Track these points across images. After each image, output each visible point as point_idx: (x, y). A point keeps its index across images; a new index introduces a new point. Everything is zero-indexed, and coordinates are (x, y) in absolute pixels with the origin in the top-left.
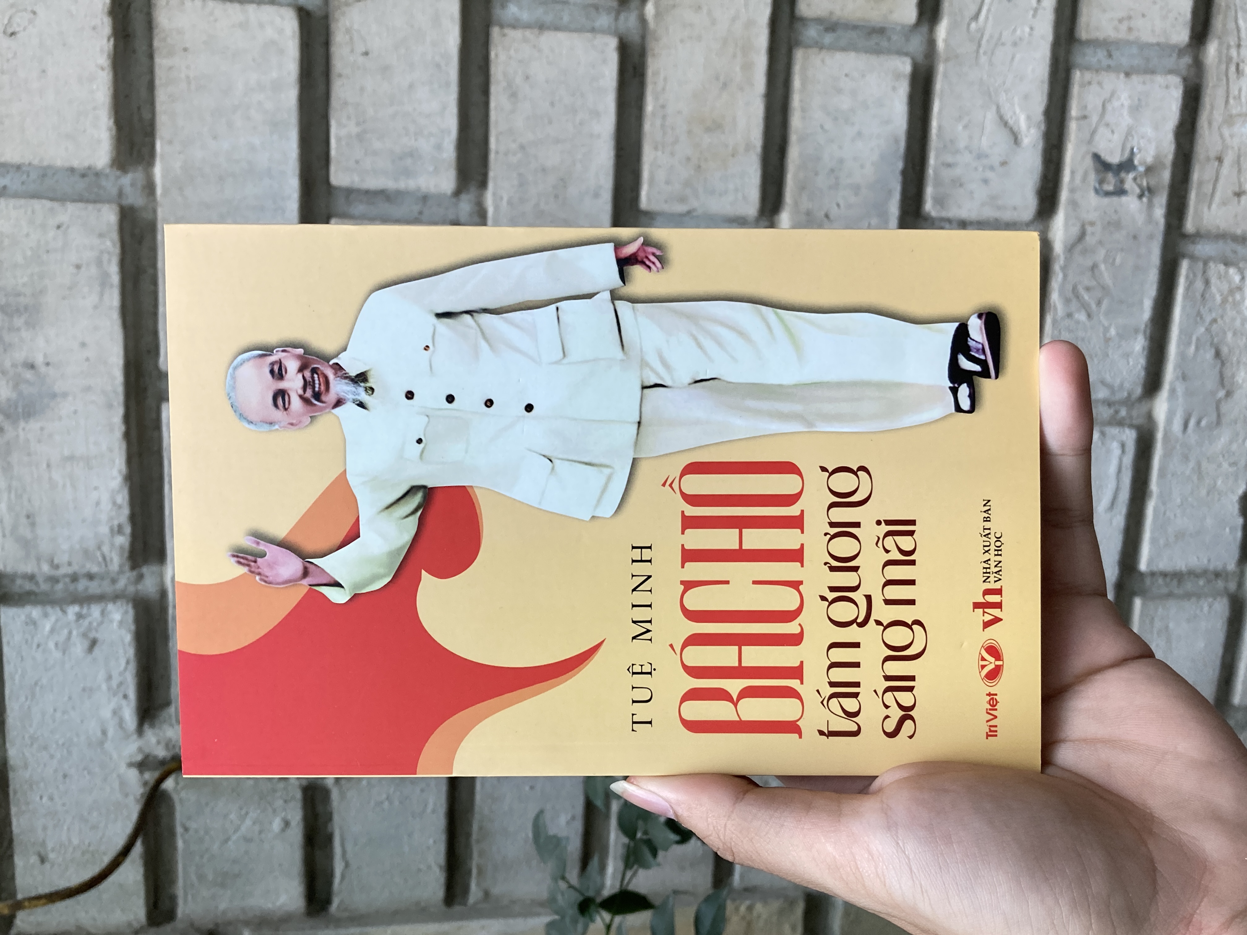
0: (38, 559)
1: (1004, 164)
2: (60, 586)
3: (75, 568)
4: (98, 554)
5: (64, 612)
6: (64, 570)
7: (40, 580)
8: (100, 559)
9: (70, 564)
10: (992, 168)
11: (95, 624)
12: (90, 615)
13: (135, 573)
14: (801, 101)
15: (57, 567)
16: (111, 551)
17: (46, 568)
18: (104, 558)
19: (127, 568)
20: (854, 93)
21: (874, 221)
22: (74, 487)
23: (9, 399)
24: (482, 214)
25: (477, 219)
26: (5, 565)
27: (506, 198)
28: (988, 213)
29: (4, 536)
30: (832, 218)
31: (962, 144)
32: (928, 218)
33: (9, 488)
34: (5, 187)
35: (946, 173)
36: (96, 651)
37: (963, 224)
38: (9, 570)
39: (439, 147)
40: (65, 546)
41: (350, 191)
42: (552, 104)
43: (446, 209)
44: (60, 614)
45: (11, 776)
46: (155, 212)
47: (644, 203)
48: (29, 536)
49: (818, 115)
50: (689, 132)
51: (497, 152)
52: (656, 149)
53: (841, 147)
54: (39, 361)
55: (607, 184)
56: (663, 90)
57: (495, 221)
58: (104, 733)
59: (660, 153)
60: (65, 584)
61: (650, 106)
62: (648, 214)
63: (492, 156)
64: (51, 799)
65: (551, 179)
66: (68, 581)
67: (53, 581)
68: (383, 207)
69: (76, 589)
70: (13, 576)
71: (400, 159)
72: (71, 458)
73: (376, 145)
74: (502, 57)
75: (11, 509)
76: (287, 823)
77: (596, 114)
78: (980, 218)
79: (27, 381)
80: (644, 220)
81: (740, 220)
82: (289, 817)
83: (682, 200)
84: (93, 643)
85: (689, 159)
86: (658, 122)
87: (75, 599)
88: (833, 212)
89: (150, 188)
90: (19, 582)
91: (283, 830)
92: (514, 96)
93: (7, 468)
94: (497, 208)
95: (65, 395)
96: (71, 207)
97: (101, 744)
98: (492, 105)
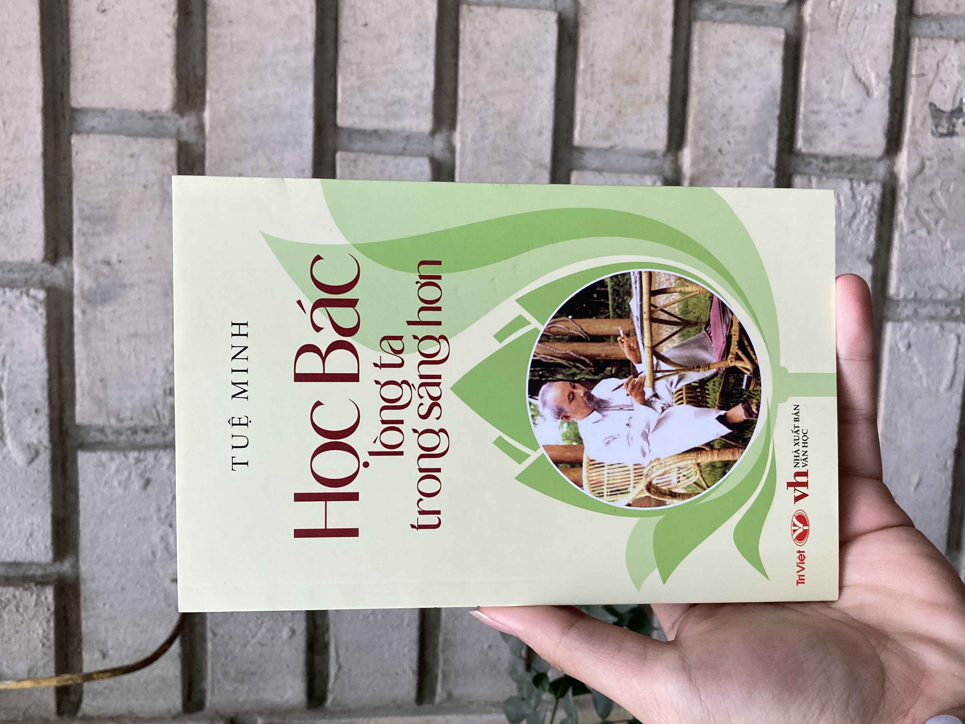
0: (108, 415)
1: (859, 111)
2: (124, 437)
3: (136, 422)
4: (154, 411)
5: (126, 456)
6: (128, 424)
7: (109, 431)
8: (155, 415)
9: (132, 419)
10: (849, 115)
11: (150, 466)
12: (146, 459)
14: (699, 62)
15: (121, 421)
16: (163, 409)
17: (113, 421)
18: (158, 415)
20: (740, 56)
21: (758, 155)
22: (137, 357)
23: (90, 289)
24: (452, 150)
25: (447, 154)
26: (83, 419)
27: (470, 136)
28: (847, 150)
29: (83, 395)
30: (724, 152)
31: (825, 96)
32: (799, 154)
33: (88, 358)
34: (93, 128)
35: (813, 118)
36: (150, 488)
37: (827, 159)
38: (86, 422)
39: (420, 97)
40: (129, 405)
41: (352, 132)
42: (507, 64)
43: (424, 146)
44: (123, 458)
45: (82, 587)
46: (204, 146)
47: (577, 140)
48: (102, 395)
49: (712, 72)
50: (613, 85)
51: (464, 101)
52: (586, 98)
53: (730, 97)
54: (114, 258)
55: (548, 124)
56: (592, 52)
57: (462, 154)
58: (154, 554)
59: (589, 101)
60: (127, 435)
61: (582, 65)
62: (580, 150)
63: (460, 104)
64: (112, 606)
65: (505, 121)
66: (129, 433)
67: (118, 432)
68: (376, 144)
69: (135, 440)
70: (88, 428)
71: (391, 105)
72: (135, 335)
73: (373, 95)
74: (469, 28)
75: (89, 374)
76: (293, 632)
77: (540, 71)
78: (841, 154)
79: (104, 274)
80: (576, 154)
81: (651, 155)
82: (295, 627)
83: (607, 137)
84: (148, 482)
85: (612, 106)
86: (588, 77)
87: (134, 447)
88: (726, 148)
89: (201, 128)
90: (92, 434)
91: (291, 637)
92: (477, 57)
93: (87, 342)
94: (463, 144)
95: (132, 286)
96: (142, 141)
97: (151, 563)
98: (461, 64)
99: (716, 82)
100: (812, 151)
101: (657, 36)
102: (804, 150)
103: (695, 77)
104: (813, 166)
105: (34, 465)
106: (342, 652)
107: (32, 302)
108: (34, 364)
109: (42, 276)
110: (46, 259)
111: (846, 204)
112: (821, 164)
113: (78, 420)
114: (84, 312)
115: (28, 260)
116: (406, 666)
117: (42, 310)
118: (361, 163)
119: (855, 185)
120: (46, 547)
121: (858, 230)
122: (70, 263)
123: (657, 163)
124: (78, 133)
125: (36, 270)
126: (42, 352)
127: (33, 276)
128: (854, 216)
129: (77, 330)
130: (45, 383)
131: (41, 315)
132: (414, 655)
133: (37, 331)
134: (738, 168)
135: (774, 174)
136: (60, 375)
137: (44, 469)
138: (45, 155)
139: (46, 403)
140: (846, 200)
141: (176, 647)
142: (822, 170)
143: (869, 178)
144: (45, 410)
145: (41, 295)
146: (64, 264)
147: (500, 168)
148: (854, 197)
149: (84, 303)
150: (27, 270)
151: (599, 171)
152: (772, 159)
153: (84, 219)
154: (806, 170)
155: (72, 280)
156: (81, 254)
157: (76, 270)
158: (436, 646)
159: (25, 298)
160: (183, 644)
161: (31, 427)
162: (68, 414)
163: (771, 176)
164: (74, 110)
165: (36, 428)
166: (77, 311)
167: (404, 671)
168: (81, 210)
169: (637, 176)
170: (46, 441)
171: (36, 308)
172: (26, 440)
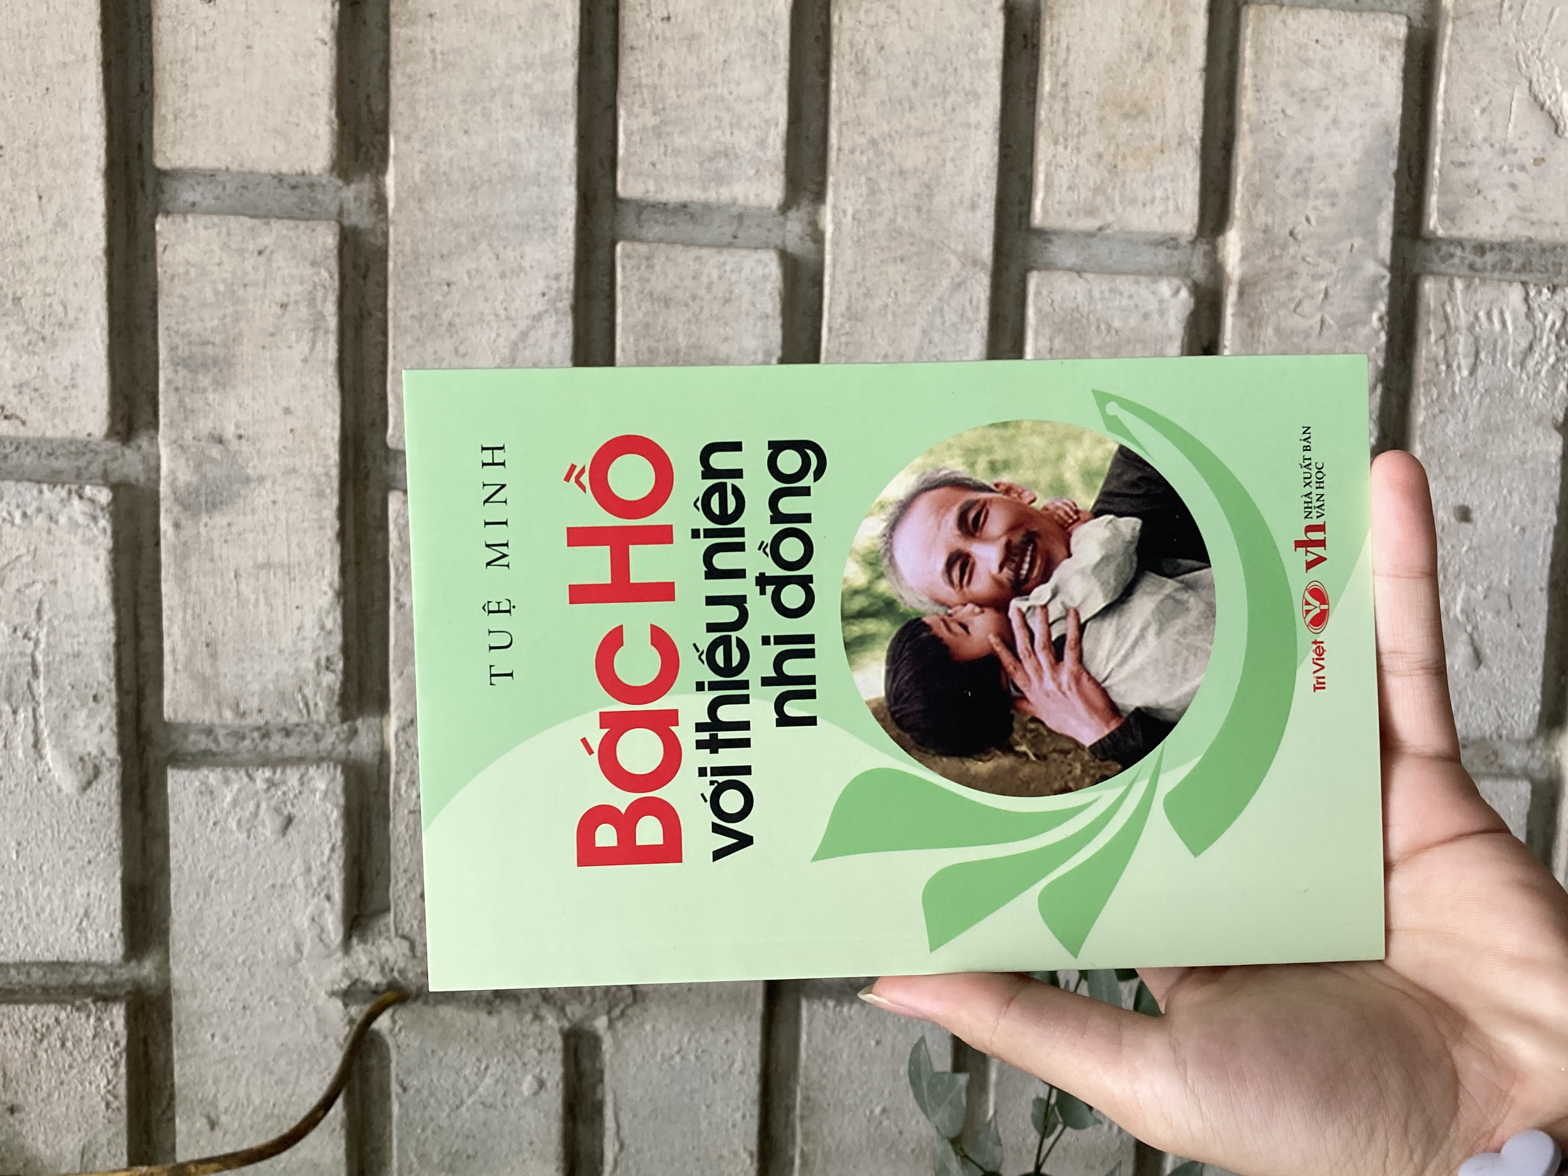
0: (219, 704)
1: (1538, 162)
2: (247, 742)
3: (268, 716)
4: (299, 698)
5: (251, 777)
6: (254, 720)
7: (221, 733)
8: (301, 705)
9: (260, 711)
10: (1522, 168)
11: (291, 795)
12: (284, 782)
13: (345, 727)
14: (1254, 77)
15: (242, 715)
16: (315, 694)
17: (228, 714)
18: (307, 705)
19: (336, 718)
20: (1327, 66)
21: (1358, 242)
22: (269, 605)
23: (188, 484)
24: (818, 237)
25: (810, 245)
26: (175, 711)
27: (850, 211)
28: (1517, 231)
29: (176, 670)
30: (1300, 237)
31: (1479, 135)
32: (1431, 240)
33: (185, 605)
34: (194, 204)
35: (1457, 175)
36: (291, 830)
37: (1481, 249)
38: (181, 718)
39: (762, 144)
40: (255, 687)
41: (642, 207)
42: (915, 84)
43: (769, 230)
44: (246, 779)
45: (175, 1004)
46: (385, 234)
47: (1038, 218)
48: (209, 672)
49: (1278, 96)
50: (1102, 120)
51: (839, 149)
52: (1056, 143)
53: (1310, 140)
54: (230, 432)
55: (988, 190)
56: (1066, 61)
57: (836, 243)
58: (299, 948)
59: (1060, 148)
60: (253, 740)
61: (1046, 85)
62: (1042, 234)
63: (833, 155)
64: (226, 1039)
65: (912, 186)
66: (256, 735)
67: (238, 735)
68: (686, 228)
69: (267, 747)
70: (185, 728)
71: (711, 159)
72: (267, 565)
73: (679, 141)
74: (848, 21)
75: (185, 634)
76: (541, 1084)
77: (974, 96)
78: (1506, 239)
79: (212, 460)
80: (1036, 243)
81: (1170, 242)
82: (545, 1074)
83: (1091, 212)
84: (289, 821)
85: (1100, 156)
86: (1058, 106)
87: (266, 761)
88: (1302, 229)
89: (380, 201)
90: (192, 737)
91: (536, 1094)
92: (863, 73)
93: (183, 578)
94: (838, 226)
95: (261, 479)
96: (277, 226)
97: (294, 963)
98: (834, 85)
99: (1283, 111)
100: (1455, 233)
101: (1180, 31)
102: (1440, 233)
103: (1247, 104)
104: (1456, 260)
105: (91, 793)
106: (625, 1120)
107: (87, 507)
108: (91, 617)
109: (105, 463)
110: (112, 433)
111: (1516, 328)
112: (1471, 257)
113: (168, 713)
114: (177, 526)
115: (82, 435)
116: (738, 1144)
117: (104, 522)
118: (659, 261)
119: (1532, 293)
120: (112, 935)
121: (1538, 373)
122: (153, 439)
123: (1178, 256)
124: (167, 213)
125: (96, 453)
126: (105, 597)
127: (90, 463)
128: (1531, 347)
129: (165, 557)
130: (111, 649)
131: (105, 530)
132: (753, 1125)
133: (97, 559)
134: (1325, 265)
135: (1388, 276)
136: (138, 634)
137: (109, 799)
138: (110, 252)
139: (113, 685)
140: (1515, 321)
141: (338, 1109)
142: (1472, 267)
143: (1556, 281)
144: (112, 697)
145: (104, 496)
146: (144, 442)
147: (902, 267)
148: (1530, 314)
149: (177, 509)
150: (80, 454)
151: (1078, 271)
152: (1385, 248)
153: (180, 363)
154: (1443, 267)
155: (158, 469)
156: (172, 424)
157: (165, 453)
158: (790, 1109)
159: (75, 501)
160: (347, 1104)
161: (87, 727)
162: (150, 702)
163: (1383, 277)
164: (163, 174)
165: (95, 728)
166: (165, 525)
167: (735, 1153)
168: (173, 349)
169: (1144, 280)
170: (112, 752)
171: (94, 518)
172: (78, 750)
